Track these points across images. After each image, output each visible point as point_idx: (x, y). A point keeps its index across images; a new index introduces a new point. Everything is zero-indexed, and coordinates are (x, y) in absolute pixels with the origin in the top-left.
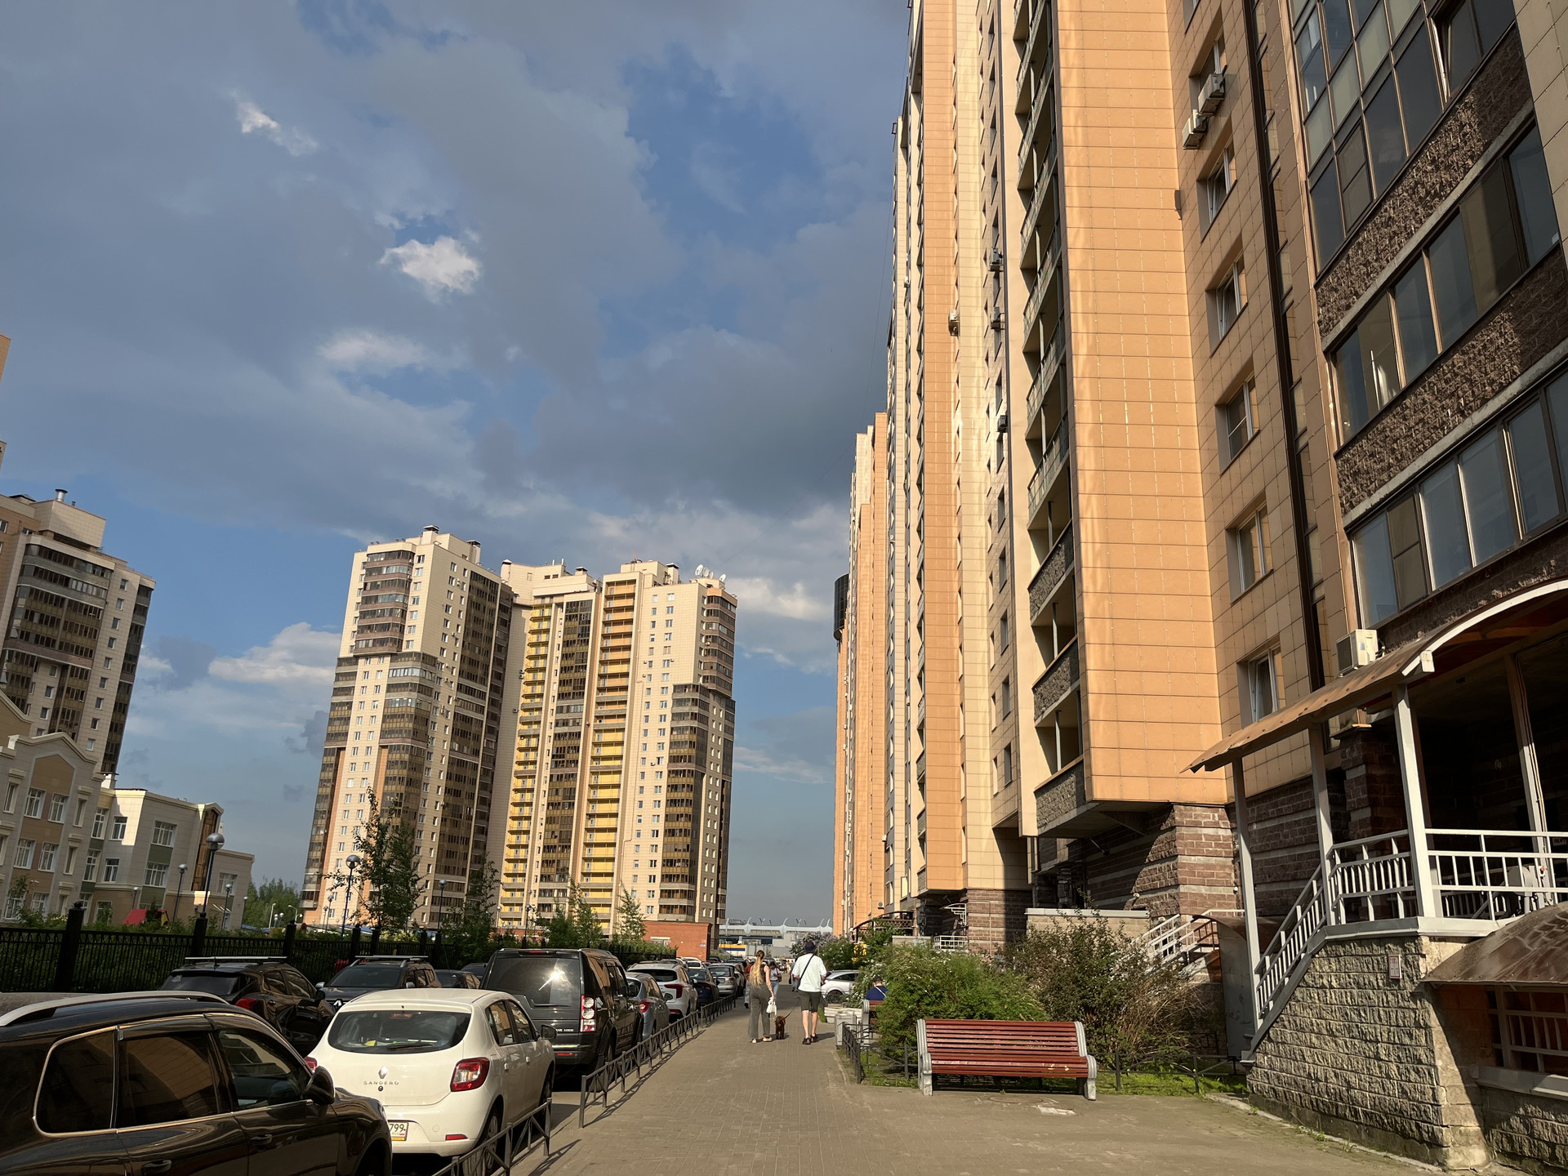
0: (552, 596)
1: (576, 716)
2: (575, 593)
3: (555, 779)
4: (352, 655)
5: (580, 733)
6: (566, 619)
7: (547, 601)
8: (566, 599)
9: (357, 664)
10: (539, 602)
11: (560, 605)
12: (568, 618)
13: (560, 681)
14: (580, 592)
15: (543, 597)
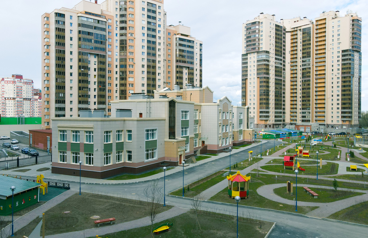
0: (297, 27)
1: (309, 63)
2: (305, 25)
3: (303, 81)
4: (245, 53)
5: (310, 68)
6: (303, 34)
7: (296, 29)
8: (302, 28)
9: (247, 55)
10: (293, 30)
11: (300, 30)
12: (303, 33)
13: (302, 53)
14: (306, 25)
15: (294, 28)
